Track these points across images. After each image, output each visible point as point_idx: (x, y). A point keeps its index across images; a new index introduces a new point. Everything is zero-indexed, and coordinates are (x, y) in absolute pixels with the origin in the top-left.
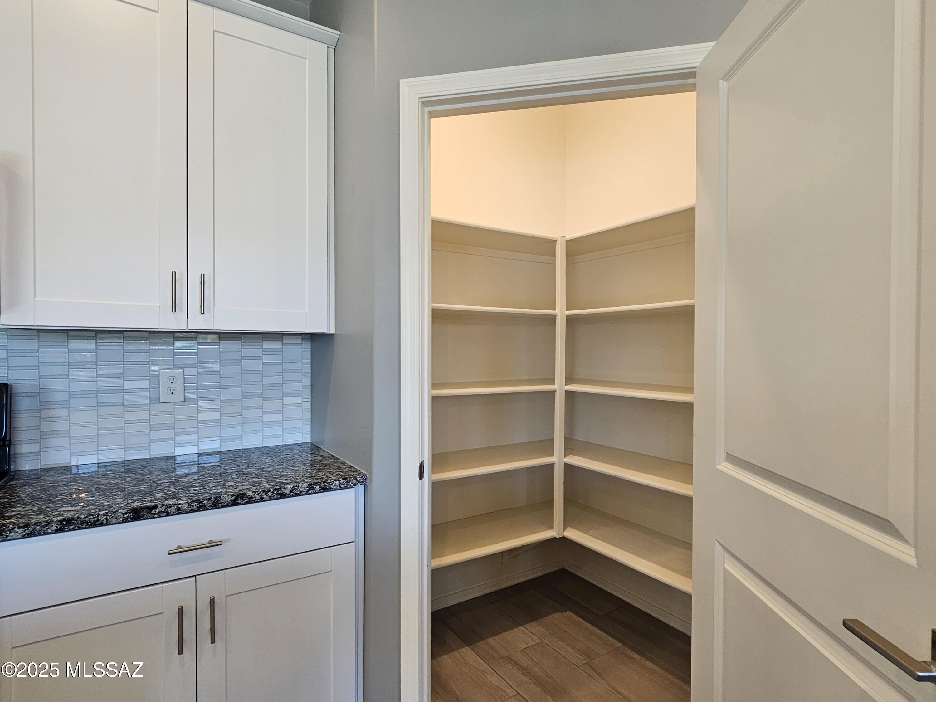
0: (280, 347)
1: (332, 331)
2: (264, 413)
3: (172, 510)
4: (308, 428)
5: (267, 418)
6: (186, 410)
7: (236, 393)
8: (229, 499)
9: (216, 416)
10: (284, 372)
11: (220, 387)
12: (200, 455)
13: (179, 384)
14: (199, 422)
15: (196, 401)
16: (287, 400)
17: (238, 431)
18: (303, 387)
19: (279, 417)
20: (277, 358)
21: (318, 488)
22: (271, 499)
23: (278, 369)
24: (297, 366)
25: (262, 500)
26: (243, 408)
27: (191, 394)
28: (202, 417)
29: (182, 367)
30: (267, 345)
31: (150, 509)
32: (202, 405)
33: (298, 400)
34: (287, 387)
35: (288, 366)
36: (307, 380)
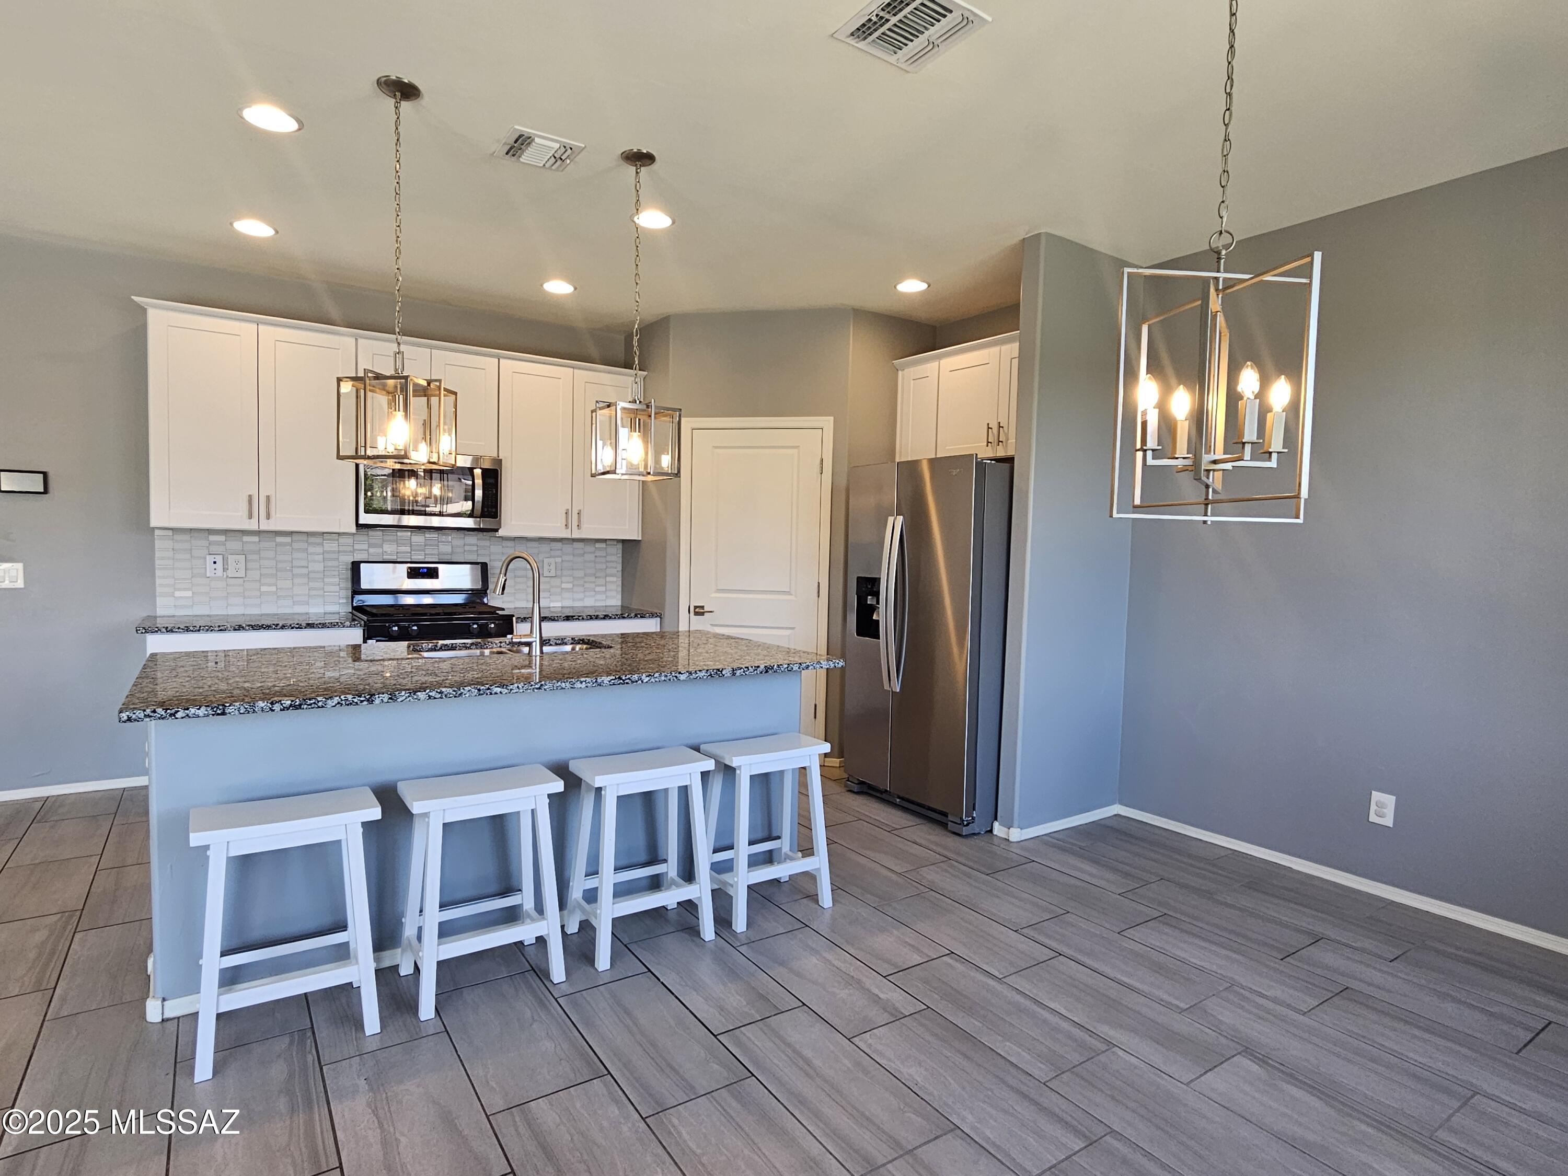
0: (605, 546)
1: (640, 539)
2: (596, 586)
3: (580, 618)
4: (620, 597)
5: (598, 589)
6: (556, 582)
7: (581, 574)
8: (602, 616)
9: (570, 586)
10: (607, 562)
11: (573, 569)
12: (562, 607)
13: (553, 567)
14: (562, 589)
15: (561, 576)
16: (608, 579)
17: (581, 596)
18: (618, 571)
19: (603, 589)
20: (602, 553)
21: (639, 616)
22: (619, 618)
23: (603, 560)
24: (614, 558)
25: (615, 618)
26: (585, 582)
27: (559, 573)
28: (564, 586)
29: (554, 557)
30: (598, 545)
31: (573, 616)
32: (564, 579)
33: (614, 579)
34: (609, 571)
35: (609, 558)
36: (620, 568)
